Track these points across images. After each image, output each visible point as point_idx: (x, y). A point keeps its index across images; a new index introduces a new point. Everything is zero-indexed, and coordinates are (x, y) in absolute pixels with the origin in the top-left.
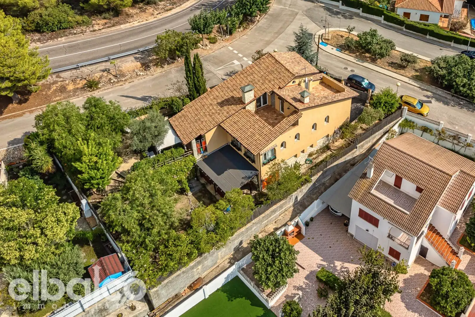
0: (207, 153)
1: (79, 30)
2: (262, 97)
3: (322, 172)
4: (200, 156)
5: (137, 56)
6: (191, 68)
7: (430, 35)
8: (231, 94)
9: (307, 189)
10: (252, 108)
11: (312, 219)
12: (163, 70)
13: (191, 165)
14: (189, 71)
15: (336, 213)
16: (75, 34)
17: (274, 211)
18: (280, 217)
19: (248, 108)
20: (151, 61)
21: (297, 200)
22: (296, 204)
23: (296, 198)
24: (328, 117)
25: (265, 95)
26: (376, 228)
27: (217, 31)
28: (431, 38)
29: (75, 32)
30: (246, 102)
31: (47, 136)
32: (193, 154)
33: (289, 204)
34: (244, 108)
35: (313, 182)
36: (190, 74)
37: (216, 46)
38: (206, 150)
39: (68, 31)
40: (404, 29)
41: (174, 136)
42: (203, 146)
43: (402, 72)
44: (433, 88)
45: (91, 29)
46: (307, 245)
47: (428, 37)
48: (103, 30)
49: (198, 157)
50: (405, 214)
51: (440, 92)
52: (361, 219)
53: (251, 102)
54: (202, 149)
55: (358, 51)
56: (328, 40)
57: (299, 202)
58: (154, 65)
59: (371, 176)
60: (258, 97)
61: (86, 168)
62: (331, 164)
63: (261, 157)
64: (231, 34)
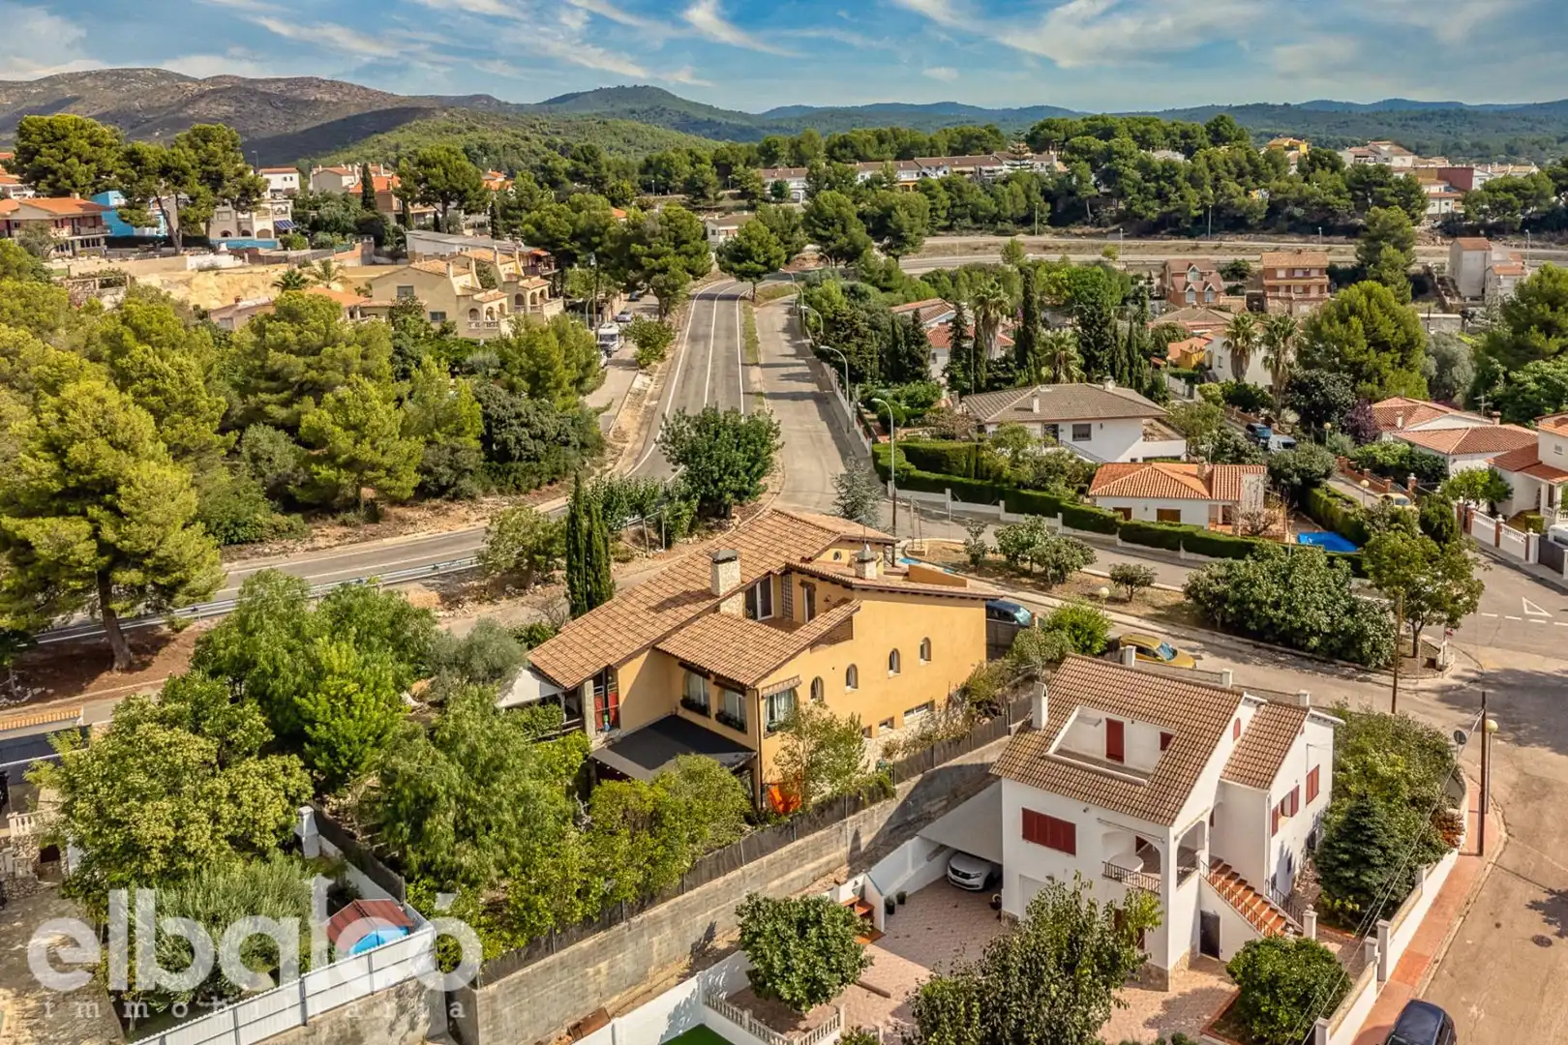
0: (617, 734)
1: (276, 547)
2: (758, 586)
3: (920, 776)
4: (603, 736)
5: (431, 581)
6: (582, 545)
7: (1188, 550)
8: (684, 588)
9: (886, 817)
10: (735, 606)
11: (902, 899)
12: (497, 608)
13: (577, 759)
14: (577, 551)
15: (967, 882)
16: (266, 555)
17: (799, 857)
18: (816, 885)
19: (724, 608)
20: (466, 592)
21: (859, 848)
22: (855, 860)
23: (856, 837)
24: (927, 640)
25: (765, 581)
26: (1071, 858)
27: (634, 540)
28: (1193, 556)
29: (267, 550)
30: (722, 591)
31: (235, 649)
32: (583, 729)
33: (838, 849)
34: (716, 609)
35: (901, 800)
36: (579, 560)
37: (631, 567)
38: (615, 723)
39: (249, 548)
40: (1120, 542)
41: (538, 683)
42: (611, 706)
43: (1121, 608)
44: (1204, 634)
45: (308, 545)
46: (891, 950)
47: (1183, 554)
48: (338, 549)
49: (596, 740)
50: (1137, 784)
51: (1222, 640)
52: (1032, 845)
53: (734, 593)
54: (606, 718)
55: (1000, 574)
56: (921, 553)
57: (865, 854)
58: (473, 600)
59: (1044, 722)
60: (748, 580)
61: (325, 713)
62: (945, 761)
63: (762, 703)
64: (669, 545)
